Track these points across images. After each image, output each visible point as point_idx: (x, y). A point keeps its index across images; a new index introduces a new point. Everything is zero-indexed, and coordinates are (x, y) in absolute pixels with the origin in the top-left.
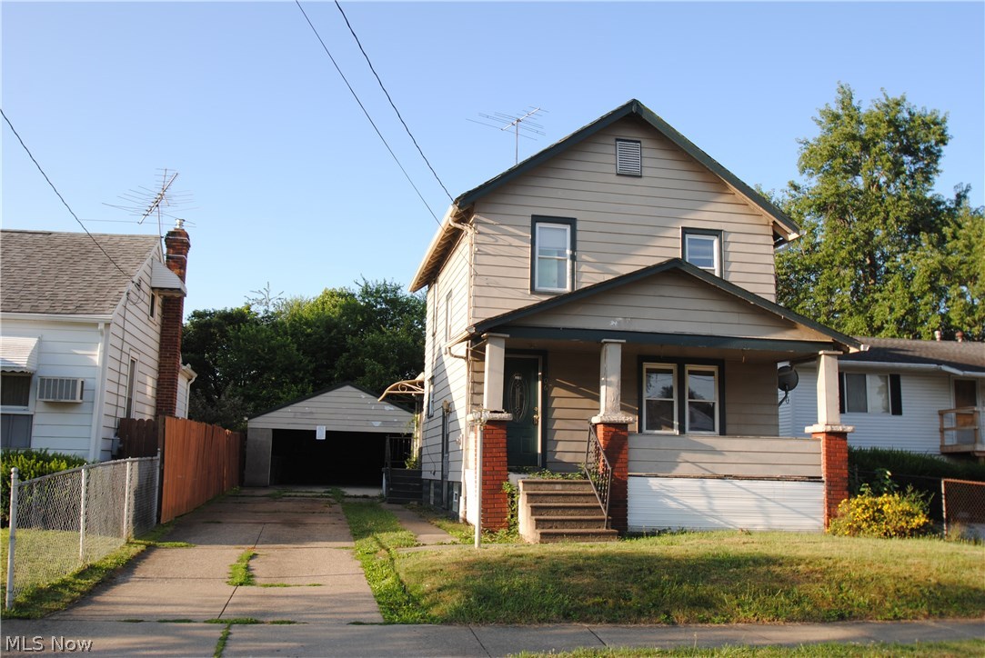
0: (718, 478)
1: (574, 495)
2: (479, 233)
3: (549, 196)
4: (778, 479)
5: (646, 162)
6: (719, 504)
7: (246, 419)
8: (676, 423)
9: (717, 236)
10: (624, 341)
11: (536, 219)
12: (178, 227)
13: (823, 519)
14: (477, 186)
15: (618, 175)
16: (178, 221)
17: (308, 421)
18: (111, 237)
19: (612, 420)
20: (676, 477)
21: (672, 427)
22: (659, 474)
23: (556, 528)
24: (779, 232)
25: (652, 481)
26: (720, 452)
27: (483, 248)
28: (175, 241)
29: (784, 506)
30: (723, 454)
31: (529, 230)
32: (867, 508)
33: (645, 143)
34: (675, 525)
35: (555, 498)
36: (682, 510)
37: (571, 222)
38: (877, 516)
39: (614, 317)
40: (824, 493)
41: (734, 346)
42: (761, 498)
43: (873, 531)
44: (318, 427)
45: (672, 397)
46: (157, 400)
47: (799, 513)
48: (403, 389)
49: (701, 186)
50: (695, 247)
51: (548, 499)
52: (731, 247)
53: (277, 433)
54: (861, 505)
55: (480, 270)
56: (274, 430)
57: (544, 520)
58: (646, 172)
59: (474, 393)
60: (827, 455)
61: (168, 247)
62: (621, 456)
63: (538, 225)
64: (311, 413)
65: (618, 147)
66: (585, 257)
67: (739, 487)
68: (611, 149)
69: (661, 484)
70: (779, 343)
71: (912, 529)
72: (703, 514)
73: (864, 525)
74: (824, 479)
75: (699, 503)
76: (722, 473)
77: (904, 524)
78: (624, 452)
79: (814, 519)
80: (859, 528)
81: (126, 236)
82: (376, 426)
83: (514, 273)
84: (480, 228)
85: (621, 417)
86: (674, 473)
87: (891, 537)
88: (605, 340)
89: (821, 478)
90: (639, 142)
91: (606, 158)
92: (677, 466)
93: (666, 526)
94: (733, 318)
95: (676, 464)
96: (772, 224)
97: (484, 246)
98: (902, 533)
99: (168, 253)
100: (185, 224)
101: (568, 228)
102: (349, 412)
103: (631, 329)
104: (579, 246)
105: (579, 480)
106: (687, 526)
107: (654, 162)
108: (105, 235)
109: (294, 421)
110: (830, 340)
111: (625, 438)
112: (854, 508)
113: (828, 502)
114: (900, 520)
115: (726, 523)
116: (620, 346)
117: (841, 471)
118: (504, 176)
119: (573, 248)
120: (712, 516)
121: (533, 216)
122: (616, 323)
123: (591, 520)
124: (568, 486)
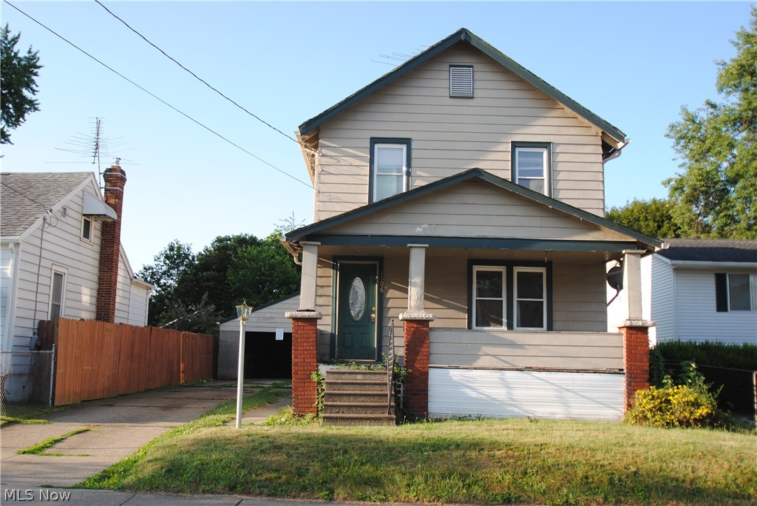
0: (517, 370)
1: (369, 384)
2: (323, 156)
3: (385, 120)
4: (578, 371)
5: (477, 84)
6: (518, 394)
7: (218, 323)
8: (505, 320)
9: (546, 148)
10: (427, 245)
11: (374, 141)
12: (115, 165)
13: (623, 408)
14: (317, 115)
15: (451, 97)
16: (115, 160)
17: (272, 325)
18: (54, 174)
19: (413, 316)
20: (475, 369)
21: (501, 323)
22: (461, 366)
23: (343, 413)
24: (608, 141)
25: (452, 372)
26: (521, 346)
27: (326, 169)
28: (111, 176)
29: (583, 396)
30: (524, 348)
31: (368, 151)
32: (653, 398)
33: (477, 67)
34: (474, 413)
35: (352, 386)
36: (481, 399)
37: (407, 142)
38: (663, 406)
39: (419, 225)
40: (625, 384)
41: (536, 247)
42: (560, 388)
43: (656, 421)
44: (277, 330)
45: (501, 297)
46: (97, 306)
47: (599, 403)
49: (530, 103)
50: (525, 159)
51: (346, 387)
52: (560, 158)
54: (649, 395)
55: (323, 188)
57: (331, 406)
58: (477, 93)
59: (317, 296)
60: (627, 348)
61: (106, 181)
62: (422, 350)
63: (377, 146)
64: (271, 318)
65: (451, 72)
66: (419, 173)
67: (538, 378)
68: (446, 75)
69: (461, 375)
70: (582, 244)
71: (695, 419)
72: (502, 403)
73: (649, 415)
74: (625, 371)
75: (499, 393)
76: (521, 366)
77: (687, 414)
78: (425, 345)
79: (614, 408)
80: (645, 418)
81: (65, 173)
83: (353, 189)
84: (324, 151)
85: (422, 315)
86: (476, 365)
87: (674, 426)
88: (409, 245)
89: (623, 370)
90: (472, 66)
91: (439, 82)
92: (478, 358)
93: (467, 413)
94: (537, 221)
95: (477, 357)
96: (601, 135)
97: (327, 167)
98: (684, 423)
99: (106, 186)
100: (120, 162)
101: (404, 147)
103: (436, 235)
104: (414, 163)
105: (381, 371)
106: (484, 413)
107: (485, 83)
108: (50, 173)
109: (258, 325)
110: (634, 240)
111: (427, 334)
112: (644, 398)
113: (627, 392)
114: (684, 410)
115: (525, 411)
116: (424, 250)
117: (642, 364)
118: (341, 104)
119: (409, 165)
120: (511, 405)
121: (372, 139)
122: (421, 230)
123: (376, 407)
124: (368, 376)
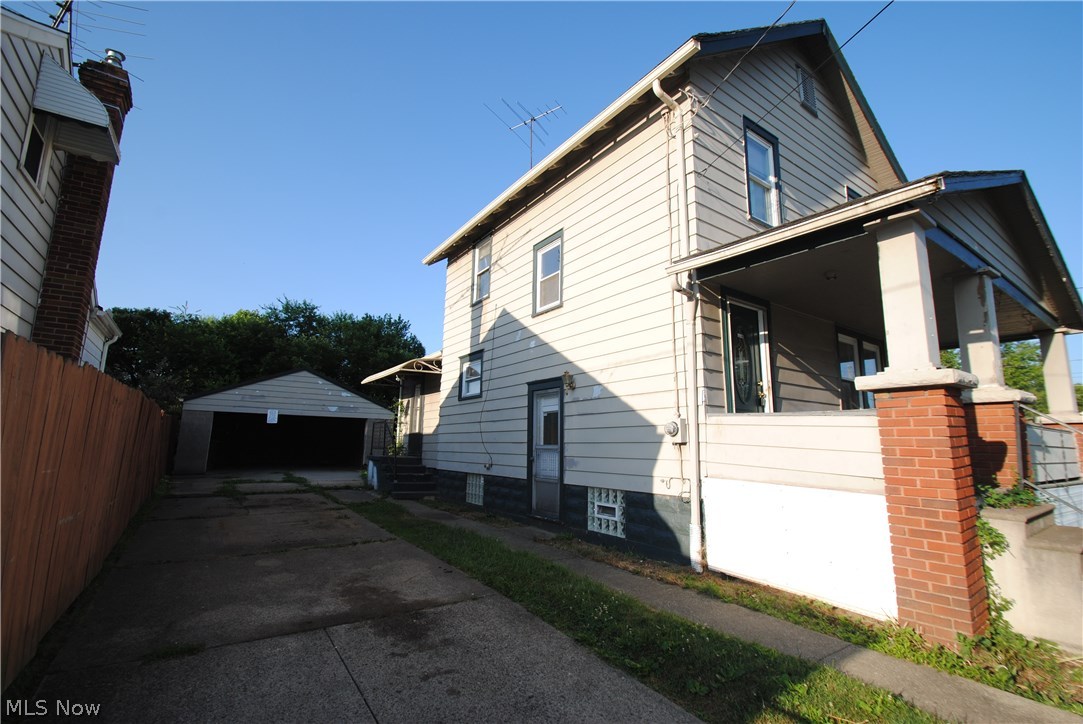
2: (697, 114)
3: (754, 100)
5: (817, 103)
7: (181, 400)
11: (746, 123)
15: (802, 105)
17: (258, 405)
27: (701, 137)
28: (102, 77)
31: (742, 134)
37: (774, 141)
44: (269, 411)
48: (419, 368)
53: (219, 417)
56: (216, 413)
64: (263, 396)
65: (799, 73)
66: (787, 190)
68: (794, 74)
82: (333, 411)
91: (792, 82)
101: (770, 148)
102: (305, 396)
104: (782, 175)
107: (822, 106)
109: (241, 404)
119: (777, 175)
121: (744, 118)
